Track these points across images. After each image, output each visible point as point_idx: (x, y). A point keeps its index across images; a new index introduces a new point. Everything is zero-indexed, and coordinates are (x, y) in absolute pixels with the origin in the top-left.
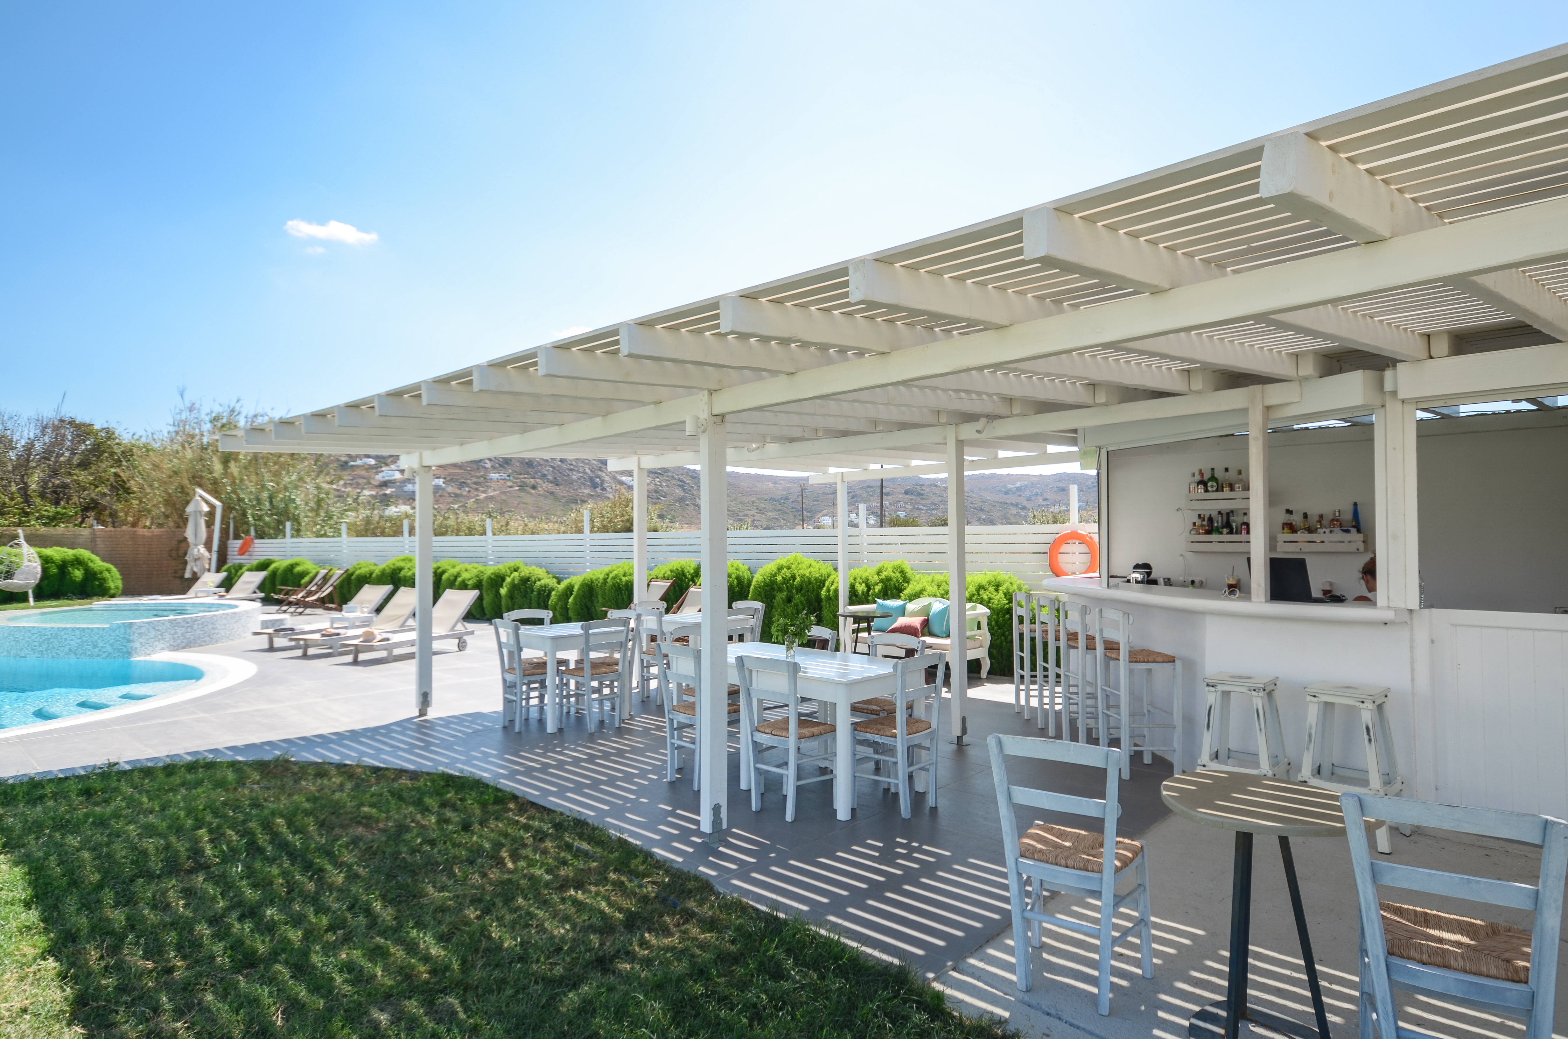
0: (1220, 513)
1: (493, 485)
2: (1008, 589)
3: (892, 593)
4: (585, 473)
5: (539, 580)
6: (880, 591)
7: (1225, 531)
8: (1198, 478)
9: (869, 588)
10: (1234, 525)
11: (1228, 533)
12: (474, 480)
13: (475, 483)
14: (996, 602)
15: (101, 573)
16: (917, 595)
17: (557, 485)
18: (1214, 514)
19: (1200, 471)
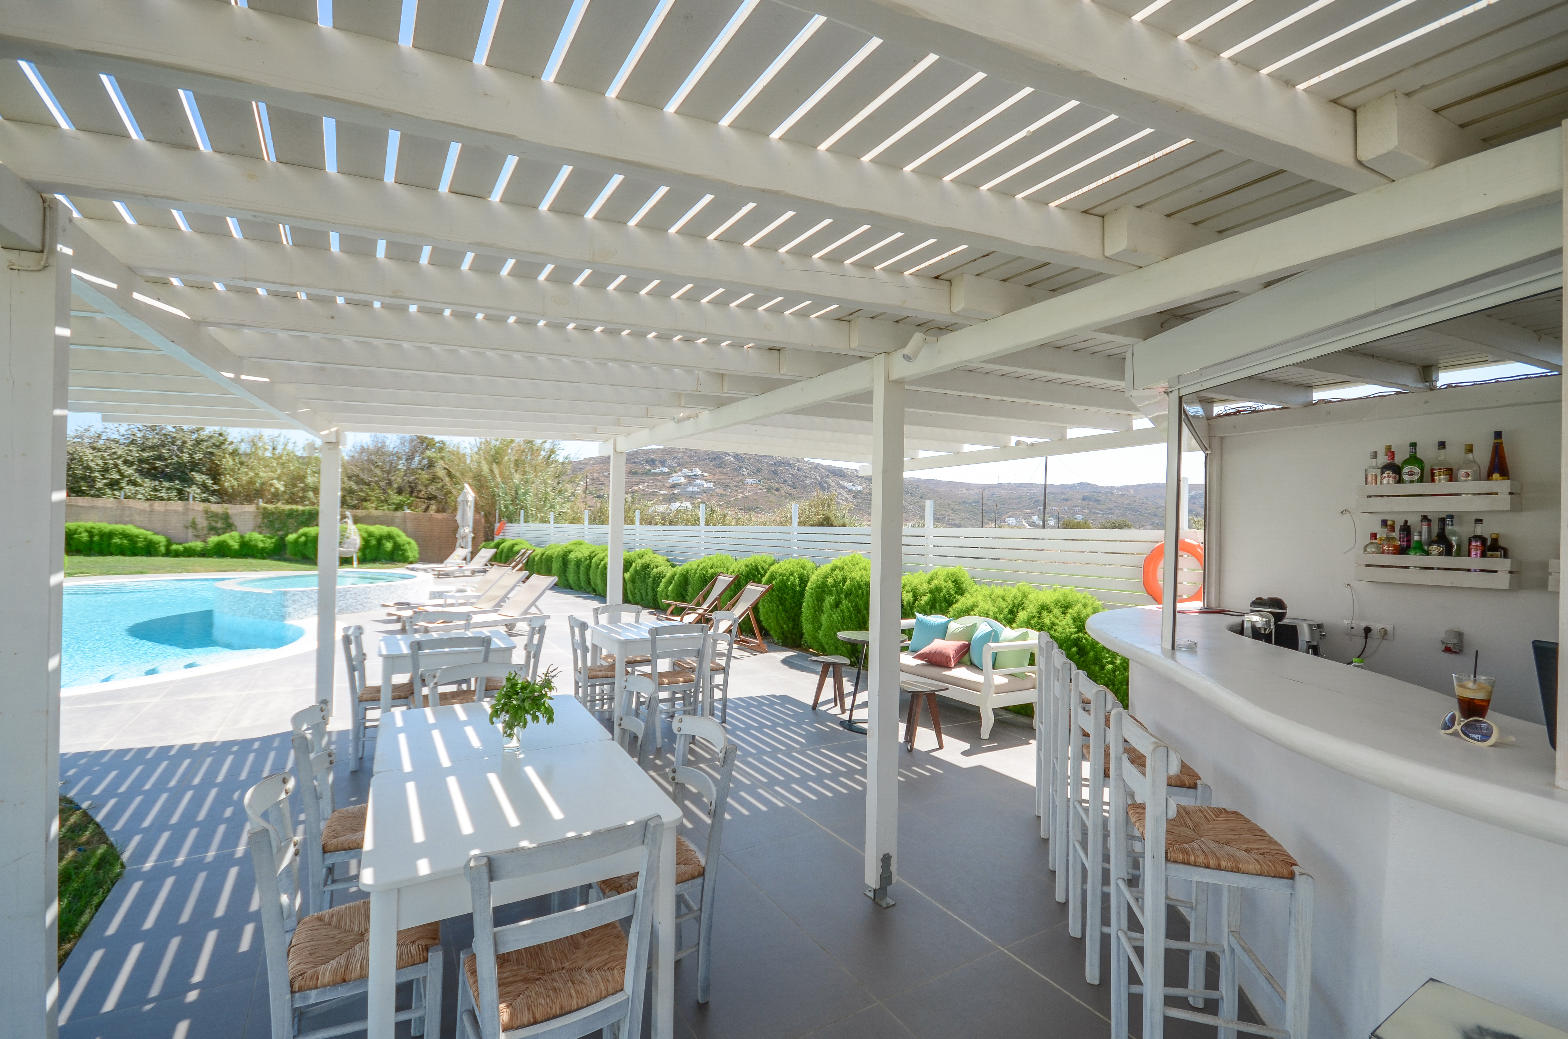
0: (1425, 518)
1: (748, 487)
2: (1078, 612)
3: (941, 607)
4: (816, 479)
5: (657, 567)
6: (927, 603)
7: (1435, 549)
8: (1383, 460)
9: (916, 599)
10: (1454, 540)
11: (1440, 554)
12: (735, 483)
13: (735, 486)
14: (1060, 629)
15: (404, 545)
16: (967, 612)
17: (795, 488)
18: (1414, 521)
19: (1389, 448)
